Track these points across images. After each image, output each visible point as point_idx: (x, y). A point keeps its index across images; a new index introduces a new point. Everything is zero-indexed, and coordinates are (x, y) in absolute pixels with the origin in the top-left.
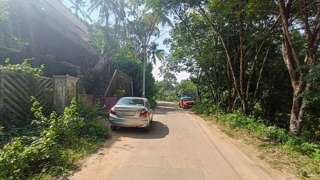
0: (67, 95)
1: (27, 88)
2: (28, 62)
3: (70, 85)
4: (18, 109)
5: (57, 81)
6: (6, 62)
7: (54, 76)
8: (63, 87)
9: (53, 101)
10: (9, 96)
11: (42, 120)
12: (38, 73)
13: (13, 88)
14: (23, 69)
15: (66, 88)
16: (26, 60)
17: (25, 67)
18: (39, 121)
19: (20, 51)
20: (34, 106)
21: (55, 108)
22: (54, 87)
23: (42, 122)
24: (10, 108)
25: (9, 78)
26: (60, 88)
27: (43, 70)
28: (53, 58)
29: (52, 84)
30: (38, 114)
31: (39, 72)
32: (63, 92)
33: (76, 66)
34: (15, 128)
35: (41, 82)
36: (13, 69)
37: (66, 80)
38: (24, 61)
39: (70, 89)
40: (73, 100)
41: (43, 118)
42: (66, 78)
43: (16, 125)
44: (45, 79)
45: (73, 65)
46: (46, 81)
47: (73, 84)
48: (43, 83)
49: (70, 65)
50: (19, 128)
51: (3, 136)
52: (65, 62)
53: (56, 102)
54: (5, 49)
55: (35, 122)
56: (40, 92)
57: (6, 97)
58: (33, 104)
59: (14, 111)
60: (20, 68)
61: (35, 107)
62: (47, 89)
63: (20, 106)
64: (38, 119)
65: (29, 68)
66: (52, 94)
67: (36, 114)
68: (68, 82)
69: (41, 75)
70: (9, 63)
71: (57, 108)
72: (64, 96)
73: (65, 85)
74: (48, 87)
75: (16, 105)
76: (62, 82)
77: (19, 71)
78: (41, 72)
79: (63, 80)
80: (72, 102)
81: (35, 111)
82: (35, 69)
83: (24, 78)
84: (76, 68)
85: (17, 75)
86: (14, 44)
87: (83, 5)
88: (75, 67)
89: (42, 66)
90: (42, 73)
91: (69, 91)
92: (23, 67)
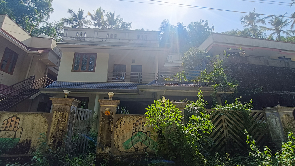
0: (283, 128)
1: (243, 122)
2: (238, 100)
3: (284, 116)
4: (239, 140)
5: (268, 113)
6: (225, 103)
7: (264, 109)
8: (276, 119)
9: (269, 134)
10: (231, 129)
11: (257, 153)
12: (248, 108)
13: (232, 122)
14: (236, 107)
15: (280, 120)
16: (236, 99)
17: (237, 105)
18: (255, 154)
19: (233, 93)
20: (248, 138)
21: (273, 142)
22: (267, 119)
23: (258, 155)
24: (233, 138)
25: (228, 114)
26: (273, 121)
27: (252, 104)
28: (261, 90)
29: (264, 117)
30: (253, 147)
31: (250, 107)
32: (278, 125)
33: (291, 93)
34: (239, 156)
35: (253, 116)
36: (229, 108)
37: (278, 112)
38: (235, 100)
39: (286, 121)
40: (290, 135)
41: (259, 152)
42: (277, 109)
43: (240, 154)
44: (255, 113)
45: (287, 92)
46: (257, 114)
47: (288, 115)
48: (255, 116)
49: (282, 92)
50: (242, 157)
51: (232, 161)
52: (276, 91)
53: (273, 135)
54: (224, 93)
55: (252, 154)
56: (254, 125)
57: (229, 129)
58: (247, 137)
59: (236, 141)
60: (234, 107)
61: (249, 140)
62: (260, 121)
63: (240, 137)
64: (254, 152)
65: (241, 105)
66: (266, 126)
67: (252, 147)
68: (280, 113)
69: (252, 110)
70: (227, 103)
71: (276, 141)
72: (280, 129)
73: (278, 117)
74: (260, 119)
75: (237, 136)
76: (274, 114)
77: (234, 109)
78: (251, 106)
79: (274, 112)
80: (288, 137)
81: (249, 144)
82: (245, 105)
83: (238, 113)
84: (291, 95)
85: (233, 112)
86: (228, 88)
87: (284, 25)
88: (289, 94)
89: (251, 101)
90: (252, 108)
91: (286, 123)
92: (236, 105)
